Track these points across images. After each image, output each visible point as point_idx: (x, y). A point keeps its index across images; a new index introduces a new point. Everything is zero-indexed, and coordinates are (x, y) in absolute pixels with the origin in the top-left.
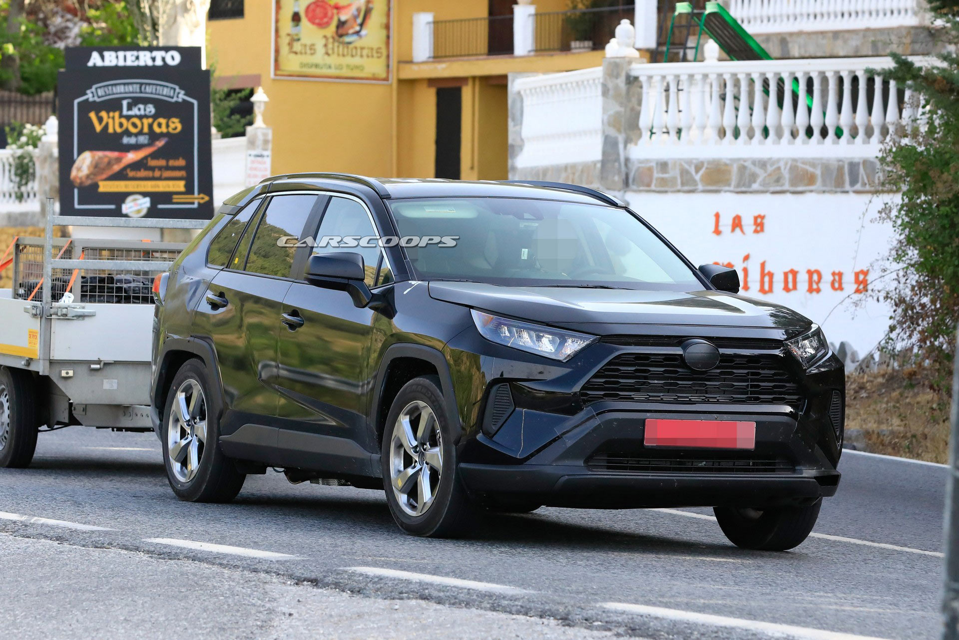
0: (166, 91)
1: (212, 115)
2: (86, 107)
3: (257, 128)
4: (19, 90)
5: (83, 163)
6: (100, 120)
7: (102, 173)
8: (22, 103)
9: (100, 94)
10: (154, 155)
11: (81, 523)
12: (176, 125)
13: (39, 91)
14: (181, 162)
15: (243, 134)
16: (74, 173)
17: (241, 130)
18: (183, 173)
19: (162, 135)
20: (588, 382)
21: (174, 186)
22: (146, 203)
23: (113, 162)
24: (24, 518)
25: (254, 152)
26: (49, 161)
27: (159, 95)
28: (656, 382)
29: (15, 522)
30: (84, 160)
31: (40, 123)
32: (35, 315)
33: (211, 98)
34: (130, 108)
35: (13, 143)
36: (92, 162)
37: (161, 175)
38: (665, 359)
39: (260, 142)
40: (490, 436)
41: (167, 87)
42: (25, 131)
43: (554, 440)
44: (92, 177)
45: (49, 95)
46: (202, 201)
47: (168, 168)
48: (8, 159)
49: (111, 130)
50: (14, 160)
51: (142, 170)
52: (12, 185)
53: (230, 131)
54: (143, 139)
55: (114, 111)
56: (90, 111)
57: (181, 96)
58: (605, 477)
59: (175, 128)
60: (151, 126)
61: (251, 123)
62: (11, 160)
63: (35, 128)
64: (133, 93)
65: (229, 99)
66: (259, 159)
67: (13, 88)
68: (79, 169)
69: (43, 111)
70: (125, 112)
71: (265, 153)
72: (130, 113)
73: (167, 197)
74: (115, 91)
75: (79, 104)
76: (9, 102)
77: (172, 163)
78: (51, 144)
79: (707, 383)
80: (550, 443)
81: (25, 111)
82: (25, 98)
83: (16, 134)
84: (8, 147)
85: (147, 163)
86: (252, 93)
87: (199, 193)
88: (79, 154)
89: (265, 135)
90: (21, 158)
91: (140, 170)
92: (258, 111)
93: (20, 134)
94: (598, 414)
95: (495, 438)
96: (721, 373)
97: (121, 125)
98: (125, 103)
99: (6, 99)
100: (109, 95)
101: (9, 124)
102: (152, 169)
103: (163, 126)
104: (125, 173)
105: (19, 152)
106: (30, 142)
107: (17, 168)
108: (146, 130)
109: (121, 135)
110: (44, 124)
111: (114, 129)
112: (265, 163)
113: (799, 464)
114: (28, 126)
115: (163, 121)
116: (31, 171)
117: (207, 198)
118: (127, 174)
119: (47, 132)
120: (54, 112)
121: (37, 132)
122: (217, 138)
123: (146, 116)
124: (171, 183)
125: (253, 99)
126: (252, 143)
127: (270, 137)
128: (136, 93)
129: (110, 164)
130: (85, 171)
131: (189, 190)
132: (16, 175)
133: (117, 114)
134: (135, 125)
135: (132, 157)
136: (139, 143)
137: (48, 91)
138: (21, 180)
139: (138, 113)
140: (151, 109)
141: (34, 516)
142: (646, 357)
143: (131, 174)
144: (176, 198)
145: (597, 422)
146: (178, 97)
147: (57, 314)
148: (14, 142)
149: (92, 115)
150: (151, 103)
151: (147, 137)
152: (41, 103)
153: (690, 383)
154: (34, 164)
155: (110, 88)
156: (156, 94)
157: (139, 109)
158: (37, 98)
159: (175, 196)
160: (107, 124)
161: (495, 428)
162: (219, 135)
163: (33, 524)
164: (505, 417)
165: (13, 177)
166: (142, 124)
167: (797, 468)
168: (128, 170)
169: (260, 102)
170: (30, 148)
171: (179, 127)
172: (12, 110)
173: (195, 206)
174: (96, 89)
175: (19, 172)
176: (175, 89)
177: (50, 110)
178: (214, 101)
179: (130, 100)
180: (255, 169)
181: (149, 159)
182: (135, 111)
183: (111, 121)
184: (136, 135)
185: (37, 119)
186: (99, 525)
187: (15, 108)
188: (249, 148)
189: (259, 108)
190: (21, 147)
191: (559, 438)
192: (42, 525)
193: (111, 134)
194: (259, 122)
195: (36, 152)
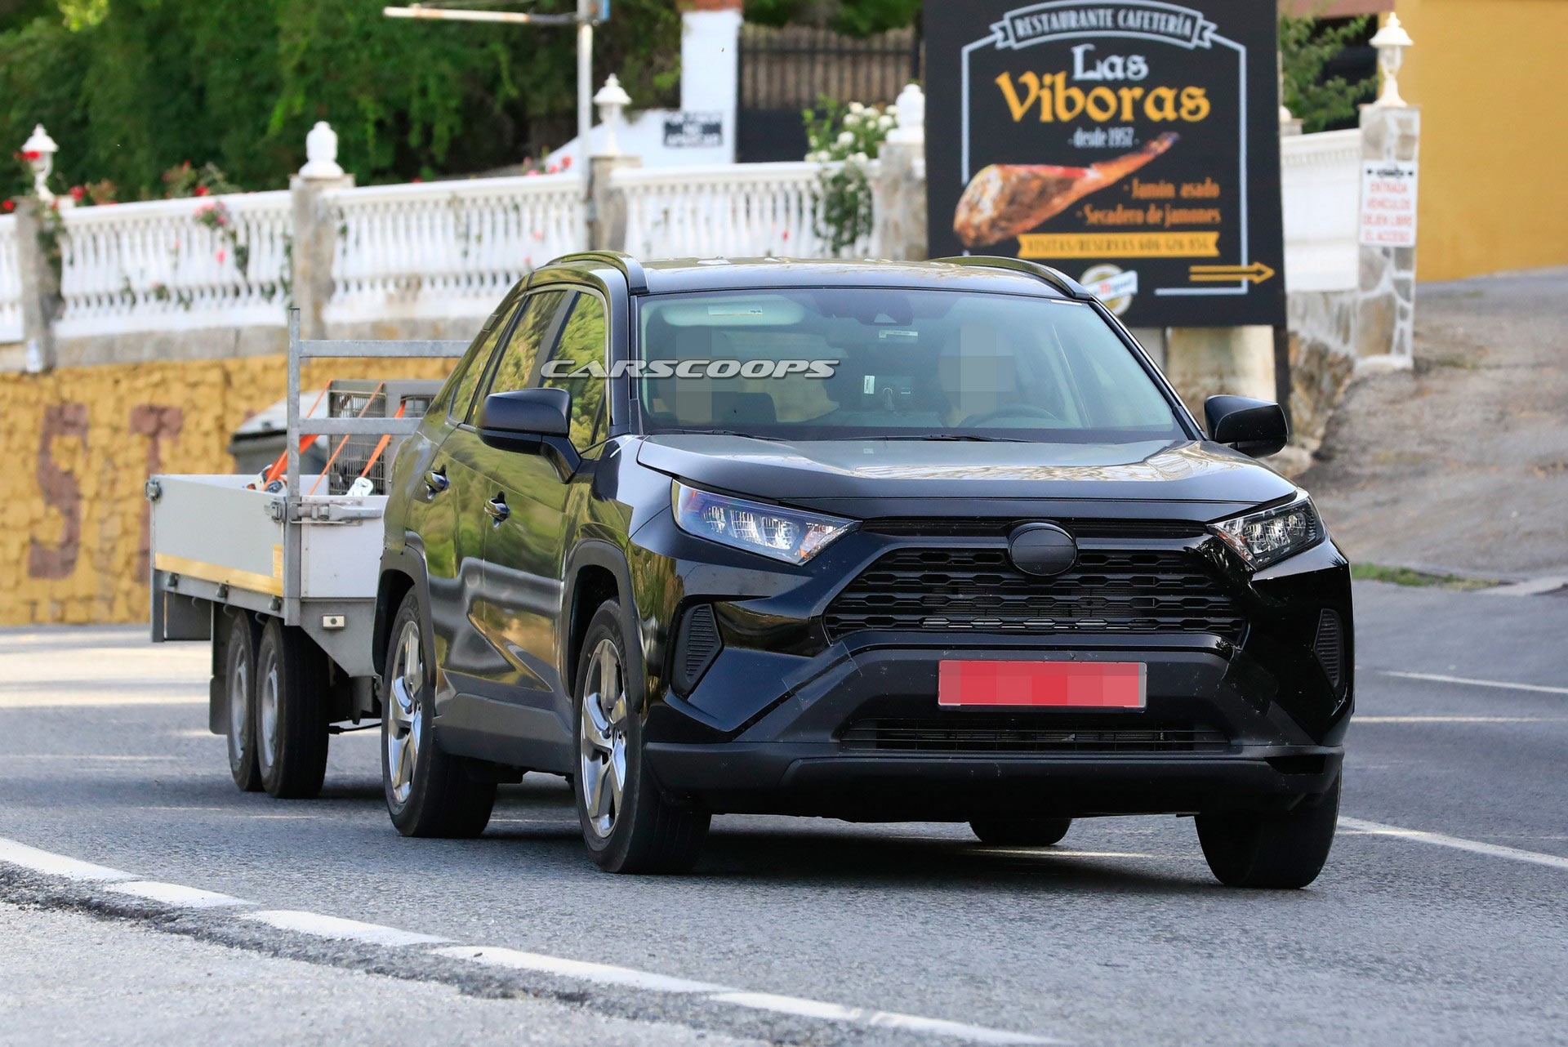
0: (1173, 24)
1: (1281, 78)
2: (990, 62)
3: (1385, 109)
4: (835, 24)
5: (982, 194)
6: (1022, 91)
7: (1028, 217)
8: (841, 53)
9: (1021, 32)
10: (1147, 174)
11: (986, 1025)
12: (1197, 102)
13: (881, 27)
14: (1210, 189)
15: (1352, 122)
16: (962, 216)
17: (1348, 112)
18: (1211, 215)
19: (1164, 126)
20: (838, 598)
21: (1192, 243)
22: (1126, 284)
23: (1053, 189)
24: (854, 1015)
25: (1377, 166)
26: (904, 186)
27: (1158, 32)
28: (961, 596)
29: (833, 1025)
30: (984, 184)
31: (884, 100)
32: (276, 519)
33: (1280, 37)
34: (1089, 65)
35: (820, 148)
36: (1002, 189)
37: (1163, 220)
38: (977, 558)
39: (1391, 141)
40: (682, 695)
41: (1177, 14)
42: (849, 120)
43: (782, 700)
44: (1003, 224)
45: (904, 35)
46: (1257, 279)
47: (1179, 203)
48: (809, 183)
49: (1046, 116)
50: (824, 185)
51: (1120, 207)
52: (819, 243)
53: (1322, 115)
54: (1121, 137)
55: (1054, 73)
56: (999, 73)
57: (1210, 35)
58: (867, 760)
59: (1197, 110)
60: (1138, 106)
61: (1371, 97)
62: (817, 186)
63: (871, 112)
64: (1098, 29)
65: (1318, 41)
66: (1391, 180)
67: (822, 21)
68: (973, 207)
69: (890, 72)
70: (1079, 74)
71: (1405, 167)
72: (1091, 75)
73: (1176, 269)
74: (1055, 25)
75: (972, 54)
76: (812, 52)
77: (1187, 191)
78: (909, 147)
79: (1055, 597)
80: (775, 705)
81: (848, 74)
82: (848, 43)
83: (827, 125)
84: (809, 157)
85: (1131, 191)
86: (1372, 26)
87: (1250, 262)
88: (973, 172)
89: (1402, 124)
90: (840, 180)
91: (1114, 209)
92: (1389, 69)
93: (838, 126)
94: (853, 654)
95: (690, 699)
96: (1082, 580)
97: (1070, 104)
98: (1078, 52)
99: (804, 45)
100: (1043, 34)
101: (812, 105)
102: (1143, 205)
103: (1164, 106)
104: (1079, 214)
105: (836, 168)
106: (861, 145)
107: (830, 206)
108: (1127, 114)
109: (1069, 128)
110: (893, 103)
111: (1054, 114)
112: (1404, 189)
113: (1237, 736)
114: (856, 107)
115: (1167, 94)
116: (863, 210)
117: (1269, 273)
118: (1085, 218)
119: (899, 119)
120: (914, 76)
121: (876, 121)
122: (1291, 134)
123: (1129, 84)
124: (1185, 237)
125: (1376, 41)
126: (1374, 144)
127: (1416, 129)
128: (1106, 29)
129: (1044, 195)
130: (987, 210)
131: (1228, 253)
132: (828, 220)
133: (1060, 79)
134: (1101, 104)
135: (1095, 177)
136: (1111, 144)
137: (902, 26)
138: (839, 234)
139: (1110, 76)
140: (1139, 66)
141: (877, 1008)
142: (942, 554)
143: (1094, 217)
144: (1198, 273)
145: (851, 667)
146: (1201, 38)
147: (309, 516)
148: (823, 146)
149: (1004, 81)
150: (1139, 54)
151: (1131, 130)
152: (884, 53)
153: (1025, 597)
154: (869, 196)
155: (1044, 17)
156: (1150, 31)
157: (1112, 67)
158: (876, 43)
159: (1194, 269)
160: (1038, 102)
161: (690, 682)
162: (1298, 125)
163: (876, 1028)
164: (707, 662)
165: (822, 226)
166: (1119, 100)
167: (1234, 742)
168: (1087, 209)
169: (1393, 47)
170: (861, 157)
171: (1205, 107)
172: (819, 70)
173: (1243, 290)
174: (1013, 20)
175: (835, 213)
176: (1194, 20)
177: (905, 70)
178: (1285, 46)
179: (1090, 47)
180: (1382, 204)
181: (1135, 182)
182: (1102, 72)
183: (1046, 95)
184: (1105, 126)
185: (876, 90)
186: (1027, 1030)
187: (826, 65)
188: (1366, 156)
189: (1391, 60)
190: (839, 156)
191: (789, 695)
192: (896, 1031)
193: (1046, 125)
194: (1390, 93)
195: (875, 168)
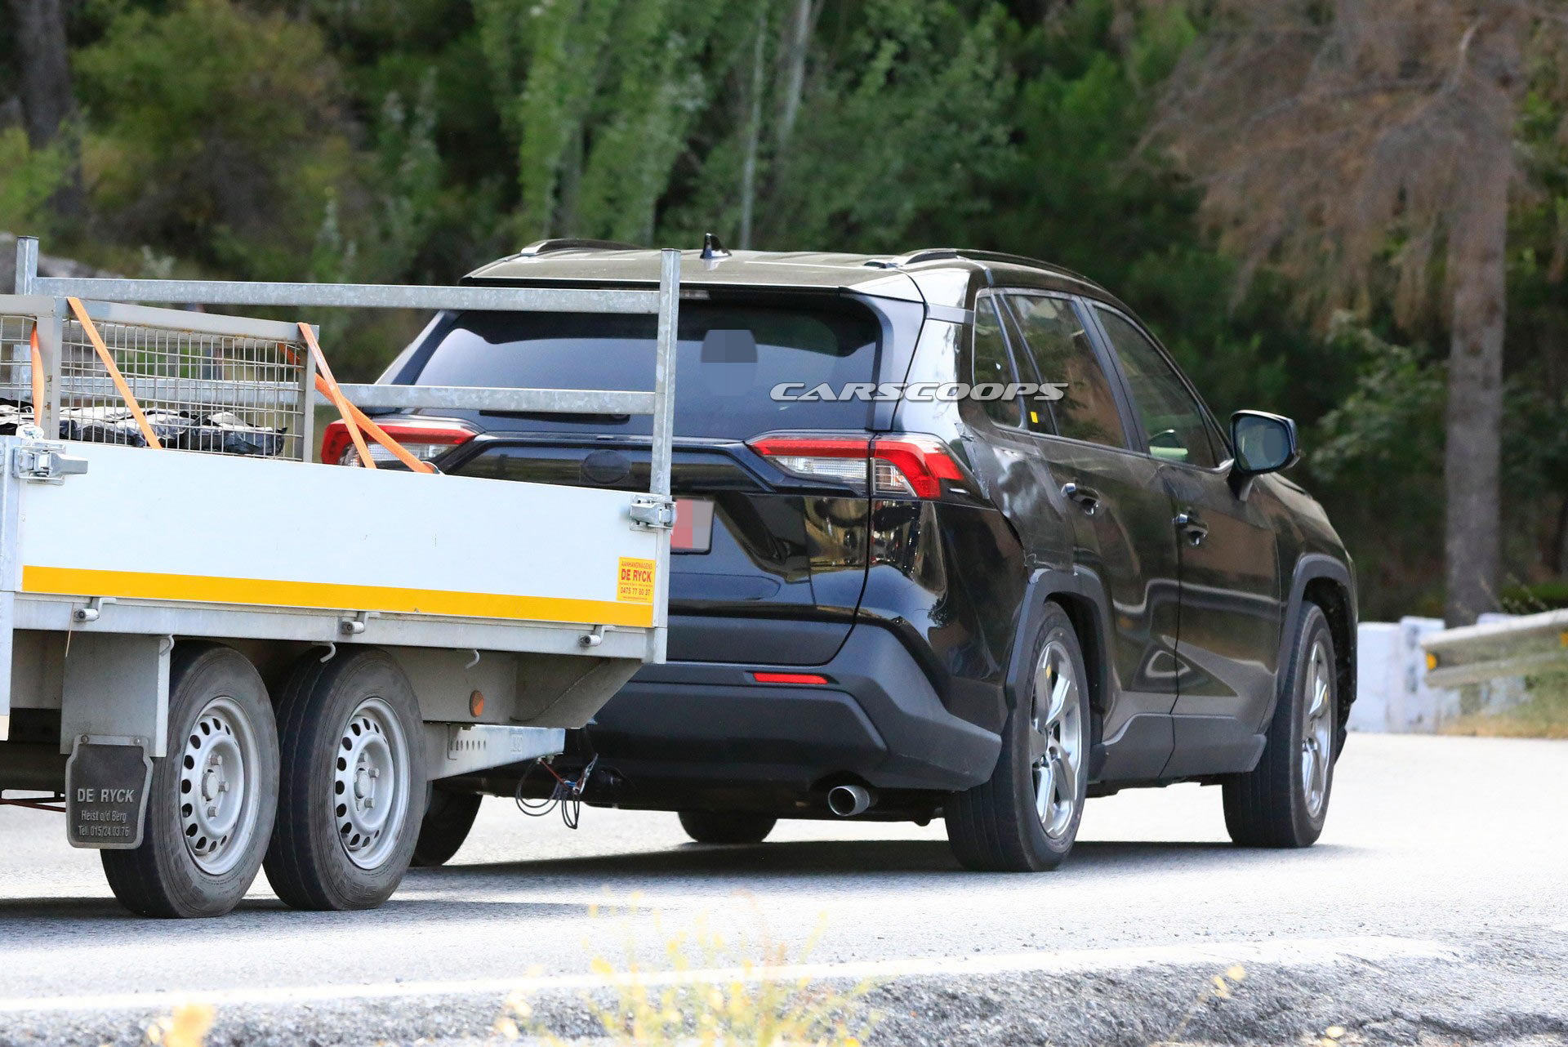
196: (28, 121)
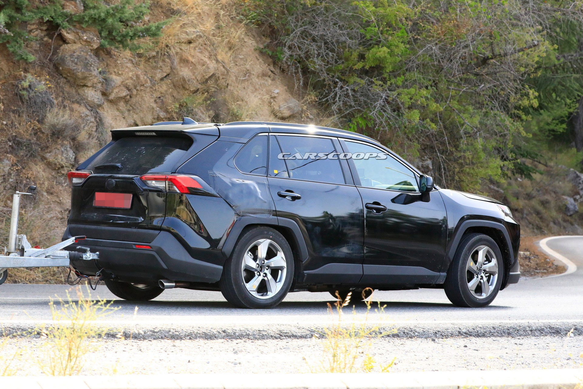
196: (576, 147)
